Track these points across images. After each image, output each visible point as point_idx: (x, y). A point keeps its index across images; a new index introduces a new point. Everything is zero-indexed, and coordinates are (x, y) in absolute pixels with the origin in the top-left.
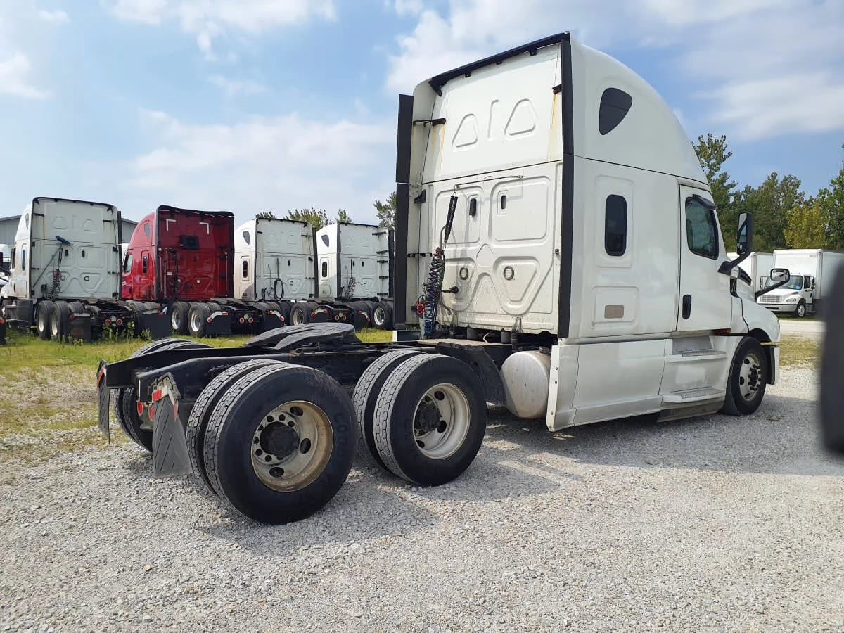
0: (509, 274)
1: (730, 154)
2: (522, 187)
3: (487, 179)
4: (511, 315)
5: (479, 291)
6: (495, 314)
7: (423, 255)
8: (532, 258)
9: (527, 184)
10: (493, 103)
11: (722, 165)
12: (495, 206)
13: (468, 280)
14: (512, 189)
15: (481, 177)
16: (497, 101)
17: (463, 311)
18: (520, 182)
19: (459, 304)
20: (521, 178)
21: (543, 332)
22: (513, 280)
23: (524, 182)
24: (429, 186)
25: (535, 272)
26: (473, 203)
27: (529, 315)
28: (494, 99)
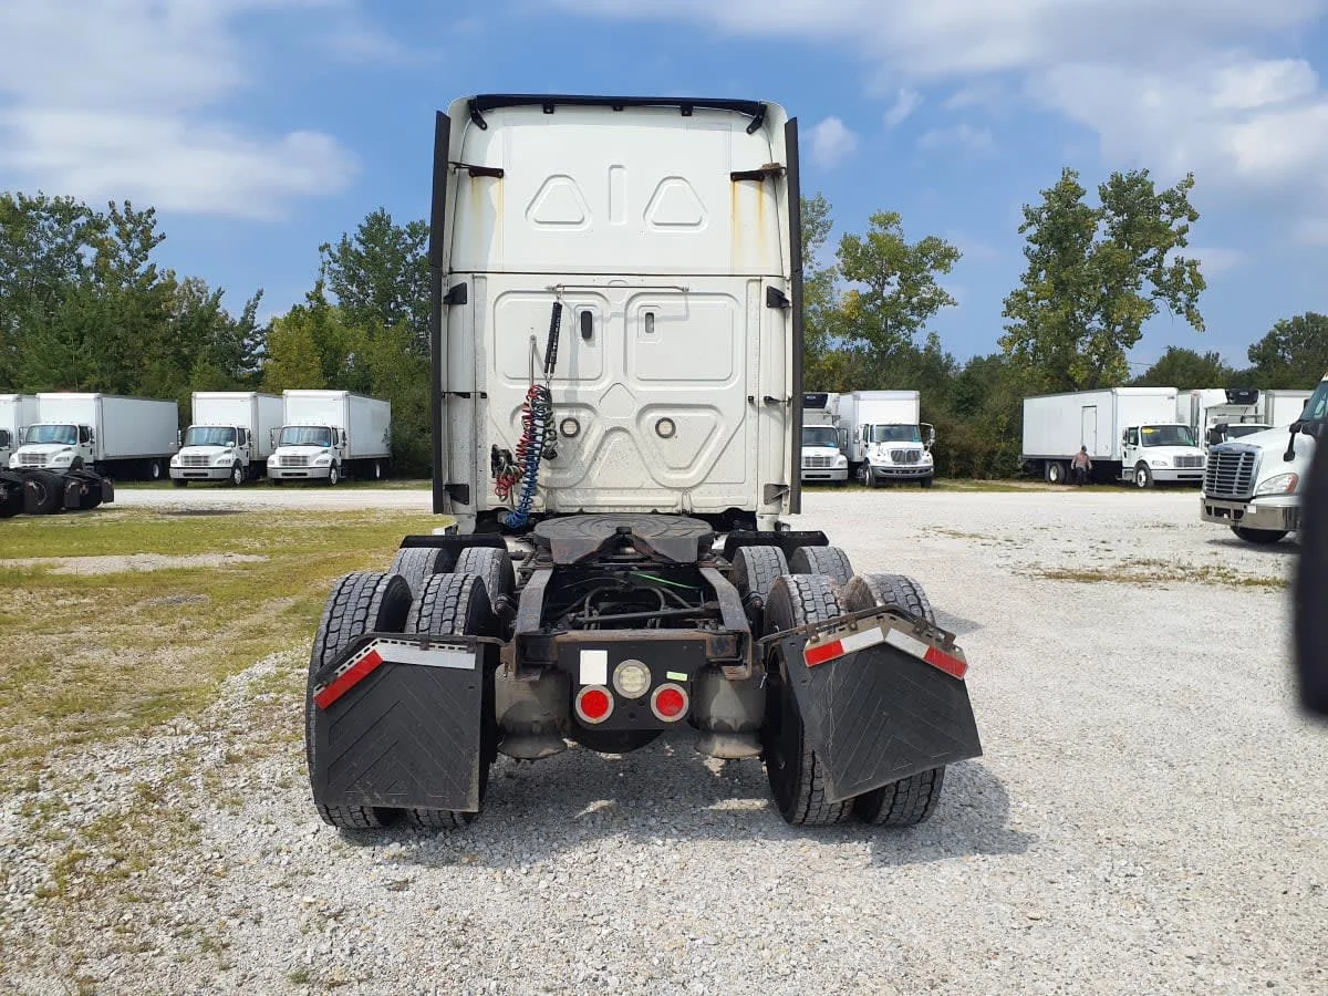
0: (665, 428)
1: (163, 237)
2: (687, 305)
3: (612, 284)
4: (669, 488)
5: (605, 456)
6: (639, 488)
7: (466, 395)
8: (710, 407)
9: (692, 301)
10: (612, 167)
11: (151, 252)
12: (633, 327)
13: (578, 439)
14: (664, 306)
15: (605, 280)
16: (620, 167)
17: (570, 487)
18: (683, 297)
19: (559, 476)
20: (685, 292)
21: (730, 509)
22: (673, 439)
23: (689, 297)
24: (473, 278)
25: (715, 427)
26: (587, 320)
27: (701, 488)
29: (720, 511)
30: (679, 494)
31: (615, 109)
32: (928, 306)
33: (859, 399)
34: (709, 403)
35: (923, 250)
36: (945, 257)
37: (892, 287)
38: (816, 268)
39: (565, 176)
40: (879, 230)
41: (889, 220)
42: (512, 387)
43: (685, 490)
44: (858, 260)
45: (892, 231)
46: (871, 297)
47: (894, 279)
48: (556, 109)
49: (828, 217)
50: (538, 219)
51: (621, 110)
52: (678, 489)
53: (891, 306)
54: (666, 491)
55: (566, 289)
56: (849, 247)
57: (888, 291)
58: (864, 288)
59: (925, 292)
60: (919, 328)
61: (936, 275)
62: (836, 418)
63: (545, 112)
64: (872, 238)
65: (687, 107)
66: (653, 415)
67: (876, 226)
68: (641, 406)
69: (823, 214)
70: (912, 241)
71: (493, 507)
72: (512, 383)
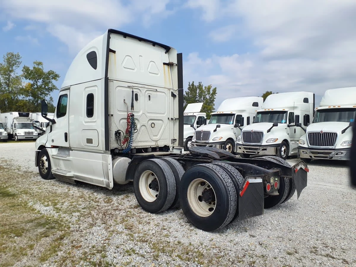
0: (153, 125)
10: (140, 56)
28: (141, 55)
29: (163, 146)
30: (155, 142)
31: (139, 41)
32: (51, 89)
33: (38, 115)
34: (161, 119)
35: (50, 73)
36: (55, 76)
37: (40, 82)
38: (16, 75)
39: (130, 56)
40: (36, 66)
41: (40, 64)
42: (119, 113)
43: (156, 141)
44: (28, 74)
45: (40, 67)
46: (32, 85)
47: (41, 81)
48: (127, 37)
49: (20, 60)
50: (125, 67)
51: (141, 41)
52: (155, 141)
53: (39, 88)
54: (153, 142)
55: (135, 87)
56: (26, 69)
57: (39, 84)
58: (31, 82)
59: (50, 86)
60: (48, 95)
61: (53, 81)
62: (31, 120)
63: (124, 37)
64: (34, 68)
65: (154, 44)
66: (151, 122)
67: (35, 65)
68: (149, 119)
69: (18, 59)
70: (46, 70)
71: (114, 148)
72: (119, 112)
